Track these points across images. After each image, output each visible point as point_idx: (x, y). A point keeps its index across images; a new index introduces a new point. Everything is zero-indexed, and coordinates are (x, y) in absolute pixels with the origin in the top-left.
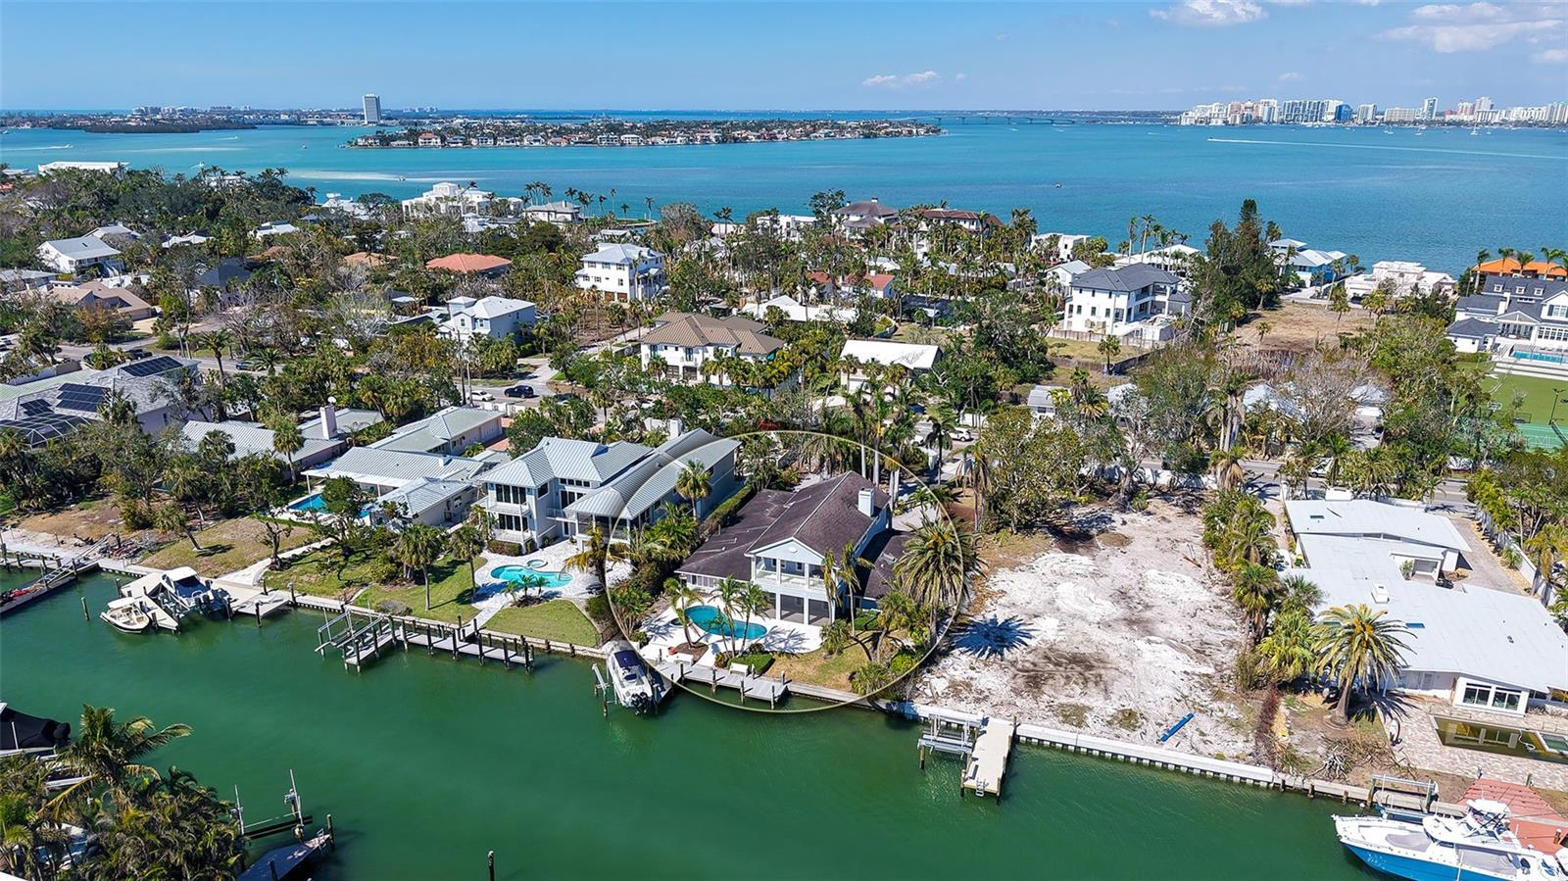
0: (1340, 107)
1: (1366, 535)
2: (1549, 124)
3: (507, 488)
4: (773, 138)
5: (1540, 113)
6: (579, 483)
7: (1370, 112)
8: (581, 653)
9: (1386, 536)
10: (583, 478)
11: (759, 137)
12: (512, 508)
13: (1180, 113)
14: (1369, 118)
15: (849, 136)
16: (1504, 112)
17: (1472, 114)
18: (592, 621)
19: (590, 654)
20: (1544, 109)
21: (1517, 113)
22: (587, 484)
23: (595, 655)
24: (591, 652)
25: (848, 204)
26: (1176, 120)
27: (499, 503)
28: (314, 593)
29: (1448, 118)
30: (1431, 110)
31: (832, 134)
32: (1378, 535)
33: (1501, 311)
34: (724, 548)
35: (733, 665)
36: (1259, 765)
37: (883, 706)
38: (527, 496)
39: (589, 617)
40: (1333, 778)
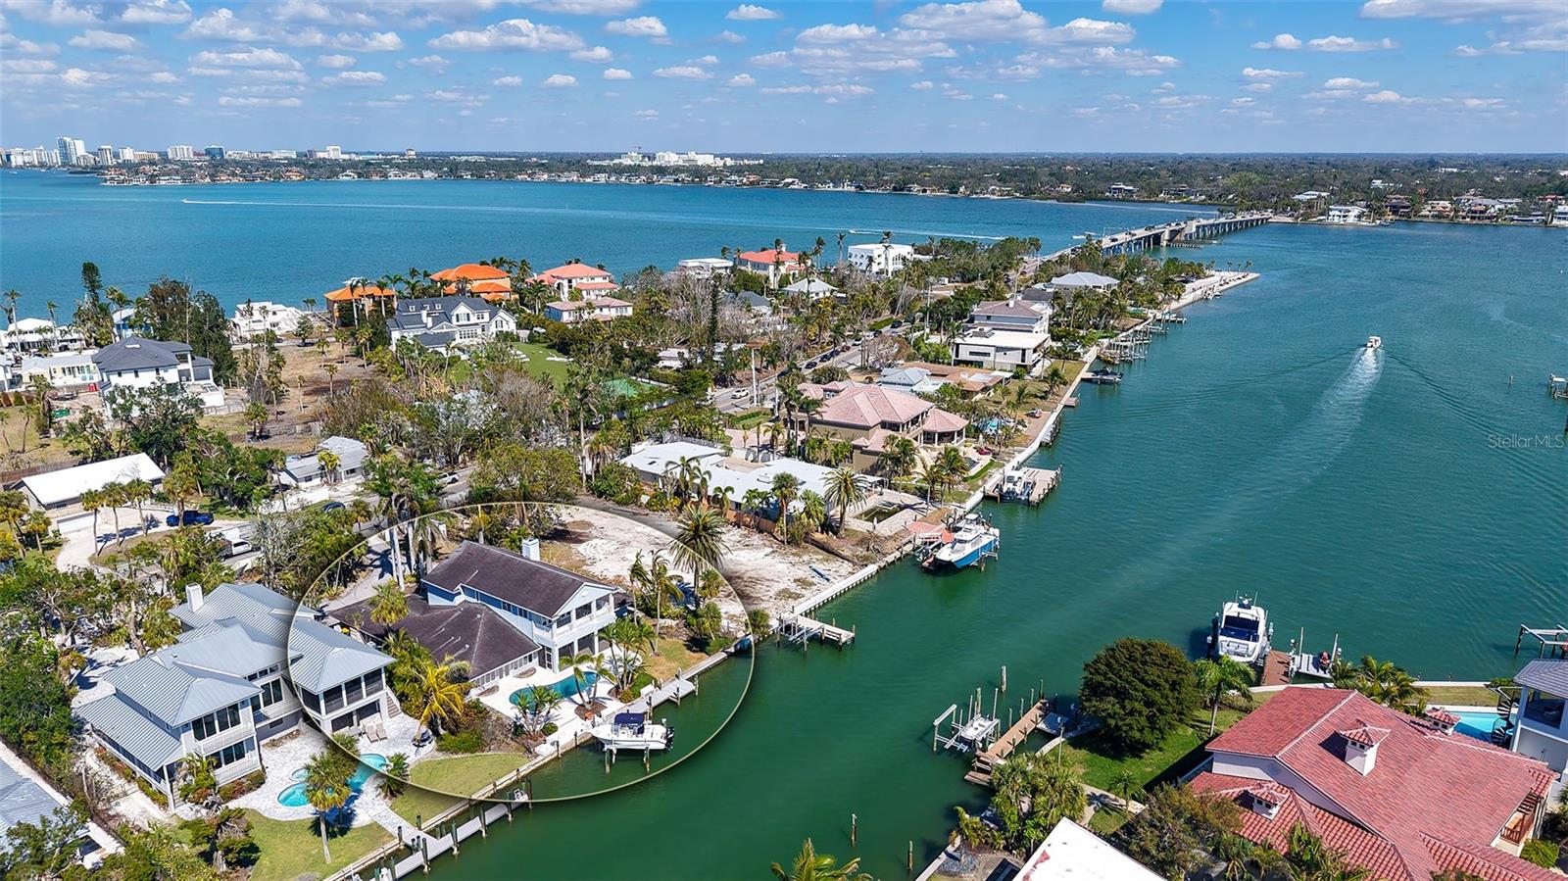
3: (209, 717)
10: (268, 665)
12: (220, 740)
23: (537, 765)
24: (532, 766)
27: (202, 743)
33: (430, 325)
34: (467, 646)
35: (642, 690)
36: (866, 565)
37: (733, 651)
38: (240, 711)
39: (469, 755)
40: (885, 555)
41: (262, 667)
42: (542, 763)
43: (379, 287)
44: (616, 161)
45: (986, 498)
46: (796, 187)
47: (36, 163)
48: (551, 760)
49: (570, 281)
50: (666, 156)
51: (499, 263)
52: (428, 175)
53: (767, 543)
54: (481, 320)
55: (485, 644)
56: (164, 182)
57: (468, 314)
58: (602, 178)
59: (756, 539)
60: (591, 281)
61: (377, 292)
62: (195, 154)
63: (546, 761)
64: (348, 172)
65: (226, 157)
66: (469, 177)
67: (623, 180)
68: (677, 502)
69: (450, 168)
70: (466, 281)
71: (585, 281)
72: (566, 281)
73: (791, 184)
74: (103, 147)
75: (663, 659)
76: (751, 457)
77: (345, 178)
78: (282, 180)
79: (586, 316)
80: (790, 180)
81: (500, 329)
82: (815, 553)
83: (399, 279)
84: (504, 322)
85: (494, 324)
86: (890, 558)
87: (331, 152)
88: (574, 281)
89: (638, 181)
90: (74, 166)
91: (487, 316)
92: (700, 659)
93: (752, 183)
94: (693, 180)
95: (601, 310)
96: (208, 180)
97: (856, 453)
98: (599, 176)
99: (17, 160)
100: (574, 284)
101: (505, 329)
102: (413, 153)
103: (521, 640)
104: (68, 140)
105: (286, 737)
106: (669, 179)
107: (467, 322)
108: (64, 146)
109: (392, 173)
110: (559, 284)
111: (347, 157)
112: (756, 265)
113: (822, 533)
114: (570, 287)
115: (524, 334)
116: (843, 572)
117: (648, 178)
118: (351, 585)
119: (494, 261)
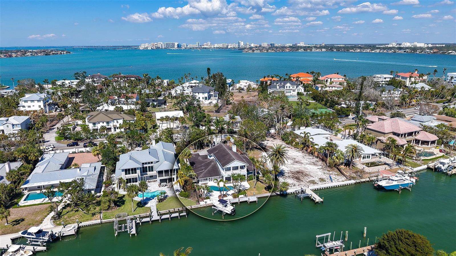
0: (178, 44)
1: (315, 135)
2: (223, 48)
3: (129, 170)
4: (11, 56)
5: (221, 45)
6: (149, 163)
7: (185, 45)
8: (194, 207)
9: (319, 134)
10: (150, 161)
11: (5, 56)
12: (131, 176)
13: (138, 46)
14: (185, 47)
15: (40, 55)
16: (213, 45)
17: (207, 46)
18: (186, 199)
19: (197, 207)
20: (221, 44)
21: (216, 46)
22: (152, 163)
23: (198, 207)
24: (197, 206)
25: (89, 76)
26: (138, 48)
27: (126, 175)
28: (84, 221)
29: (203, 47)
30: (198, 45)
31: (33, 54)
32: (317, 134)
33: (278, 88)
34: (204, 170)
35: (239, 196)
36: (351, 180)
37: (279, 193)
38: (137, 170)
39: (184, 198)
40: (362, 178)
41: (149, 161)
42: (200, 206)
43: (272, 77)
44: (386, 46)
45: (429, 168)
46: (453, 54)
47: (233, 47)
48: (203, 207)
49: (331, 79)
50: (406, 44)
51: (312, 73)
52: (324, 50)
53: (322, 165)
54: (293, 88)
55: (209, 171)
56: (256, 52)
57: (290, 86)
58: (378, 51)
59: (320, 163)
60: (338, 80)
61: (271, 79)
62: (268, 45)
63: (201, 206)
64: (302, 49)
65: (275, 46)
66: (335, 51)
67: (385, 51)
68: (302, 146)
69: (330, 48)
70: (299, 77)
71: (336, 79)
72: (330, 79)
73: (451, 53)
74: (247, 43)
75: (255, 189)
76: (343, 138)
77: (300, 51)
78: (284, 51)
79: (324, 89)
80: (451, 51)
81: (298, 91)
82: (336, 172)
83: (278, 76)
84: (300, 89)
85: (297, 89)
86: (363, 180)
87: (301, 44)
88: (332, 79)
89: (390, 52)
90: (240, 48)
91: (295, 87)
92: (266, 193)
93: (434, 53)
94: (411, 52)
95: (332, 88)
96: (266, 51)
97: (379, 142)
98: (377, 50)
99: (229, 47)
100: (332, 80)
101: (300, 91)
102: (324, 44)
103: (218, 172)
104: (240, 41)
105: (153, 181)
106: (402, 51)
107: (289, 89)
108: (239, 43)
109: (314, 50)
110: (327, 80)
111: (305, 45)
112: (403, 78)
113: (344, 166)
114: (331, 81)
115: (305, 93)
116: (340, 180)
117: (394, 51)
118: (202, 150)
119: (311, 73)
